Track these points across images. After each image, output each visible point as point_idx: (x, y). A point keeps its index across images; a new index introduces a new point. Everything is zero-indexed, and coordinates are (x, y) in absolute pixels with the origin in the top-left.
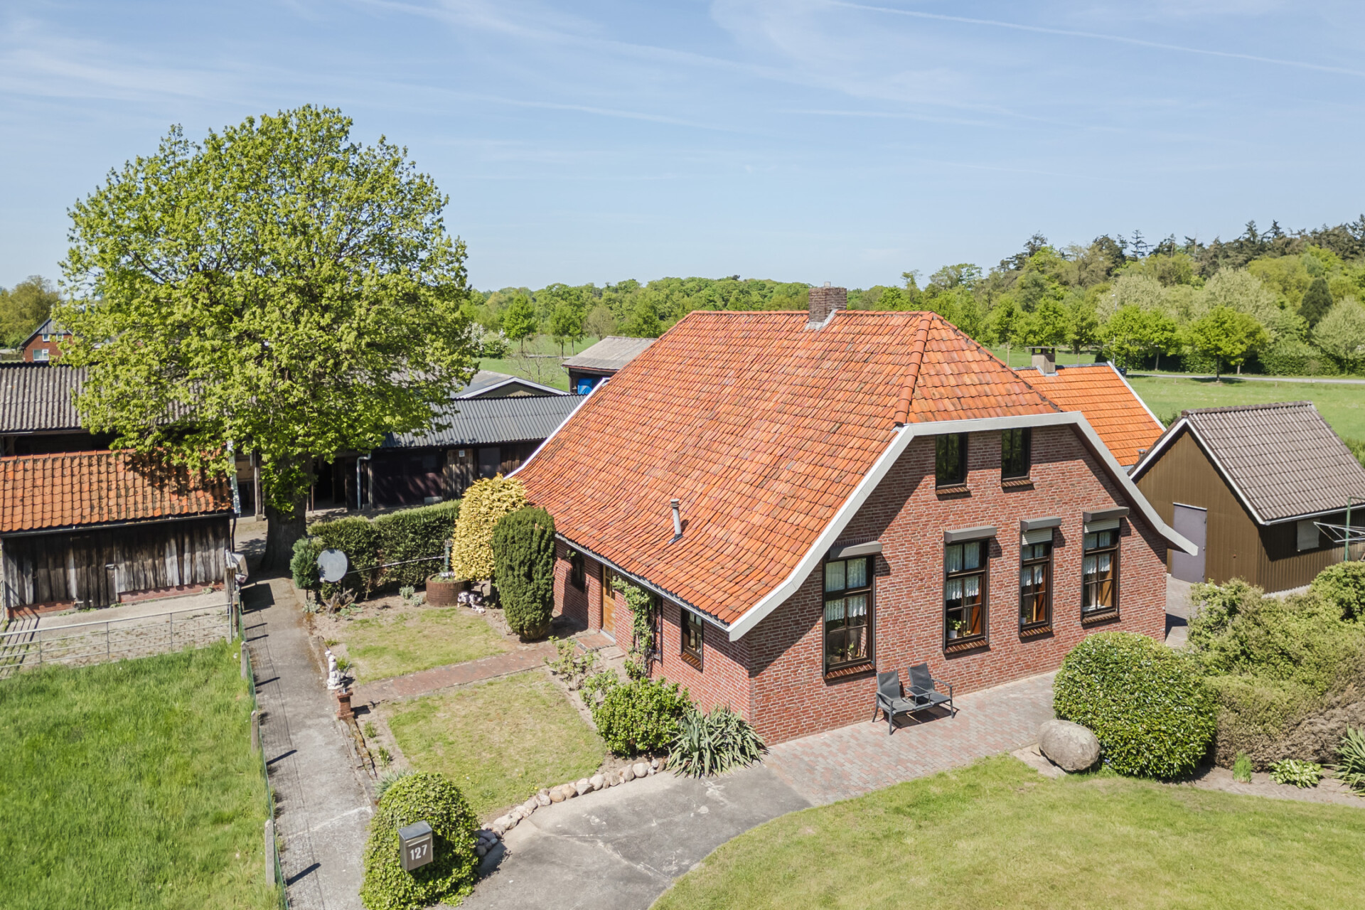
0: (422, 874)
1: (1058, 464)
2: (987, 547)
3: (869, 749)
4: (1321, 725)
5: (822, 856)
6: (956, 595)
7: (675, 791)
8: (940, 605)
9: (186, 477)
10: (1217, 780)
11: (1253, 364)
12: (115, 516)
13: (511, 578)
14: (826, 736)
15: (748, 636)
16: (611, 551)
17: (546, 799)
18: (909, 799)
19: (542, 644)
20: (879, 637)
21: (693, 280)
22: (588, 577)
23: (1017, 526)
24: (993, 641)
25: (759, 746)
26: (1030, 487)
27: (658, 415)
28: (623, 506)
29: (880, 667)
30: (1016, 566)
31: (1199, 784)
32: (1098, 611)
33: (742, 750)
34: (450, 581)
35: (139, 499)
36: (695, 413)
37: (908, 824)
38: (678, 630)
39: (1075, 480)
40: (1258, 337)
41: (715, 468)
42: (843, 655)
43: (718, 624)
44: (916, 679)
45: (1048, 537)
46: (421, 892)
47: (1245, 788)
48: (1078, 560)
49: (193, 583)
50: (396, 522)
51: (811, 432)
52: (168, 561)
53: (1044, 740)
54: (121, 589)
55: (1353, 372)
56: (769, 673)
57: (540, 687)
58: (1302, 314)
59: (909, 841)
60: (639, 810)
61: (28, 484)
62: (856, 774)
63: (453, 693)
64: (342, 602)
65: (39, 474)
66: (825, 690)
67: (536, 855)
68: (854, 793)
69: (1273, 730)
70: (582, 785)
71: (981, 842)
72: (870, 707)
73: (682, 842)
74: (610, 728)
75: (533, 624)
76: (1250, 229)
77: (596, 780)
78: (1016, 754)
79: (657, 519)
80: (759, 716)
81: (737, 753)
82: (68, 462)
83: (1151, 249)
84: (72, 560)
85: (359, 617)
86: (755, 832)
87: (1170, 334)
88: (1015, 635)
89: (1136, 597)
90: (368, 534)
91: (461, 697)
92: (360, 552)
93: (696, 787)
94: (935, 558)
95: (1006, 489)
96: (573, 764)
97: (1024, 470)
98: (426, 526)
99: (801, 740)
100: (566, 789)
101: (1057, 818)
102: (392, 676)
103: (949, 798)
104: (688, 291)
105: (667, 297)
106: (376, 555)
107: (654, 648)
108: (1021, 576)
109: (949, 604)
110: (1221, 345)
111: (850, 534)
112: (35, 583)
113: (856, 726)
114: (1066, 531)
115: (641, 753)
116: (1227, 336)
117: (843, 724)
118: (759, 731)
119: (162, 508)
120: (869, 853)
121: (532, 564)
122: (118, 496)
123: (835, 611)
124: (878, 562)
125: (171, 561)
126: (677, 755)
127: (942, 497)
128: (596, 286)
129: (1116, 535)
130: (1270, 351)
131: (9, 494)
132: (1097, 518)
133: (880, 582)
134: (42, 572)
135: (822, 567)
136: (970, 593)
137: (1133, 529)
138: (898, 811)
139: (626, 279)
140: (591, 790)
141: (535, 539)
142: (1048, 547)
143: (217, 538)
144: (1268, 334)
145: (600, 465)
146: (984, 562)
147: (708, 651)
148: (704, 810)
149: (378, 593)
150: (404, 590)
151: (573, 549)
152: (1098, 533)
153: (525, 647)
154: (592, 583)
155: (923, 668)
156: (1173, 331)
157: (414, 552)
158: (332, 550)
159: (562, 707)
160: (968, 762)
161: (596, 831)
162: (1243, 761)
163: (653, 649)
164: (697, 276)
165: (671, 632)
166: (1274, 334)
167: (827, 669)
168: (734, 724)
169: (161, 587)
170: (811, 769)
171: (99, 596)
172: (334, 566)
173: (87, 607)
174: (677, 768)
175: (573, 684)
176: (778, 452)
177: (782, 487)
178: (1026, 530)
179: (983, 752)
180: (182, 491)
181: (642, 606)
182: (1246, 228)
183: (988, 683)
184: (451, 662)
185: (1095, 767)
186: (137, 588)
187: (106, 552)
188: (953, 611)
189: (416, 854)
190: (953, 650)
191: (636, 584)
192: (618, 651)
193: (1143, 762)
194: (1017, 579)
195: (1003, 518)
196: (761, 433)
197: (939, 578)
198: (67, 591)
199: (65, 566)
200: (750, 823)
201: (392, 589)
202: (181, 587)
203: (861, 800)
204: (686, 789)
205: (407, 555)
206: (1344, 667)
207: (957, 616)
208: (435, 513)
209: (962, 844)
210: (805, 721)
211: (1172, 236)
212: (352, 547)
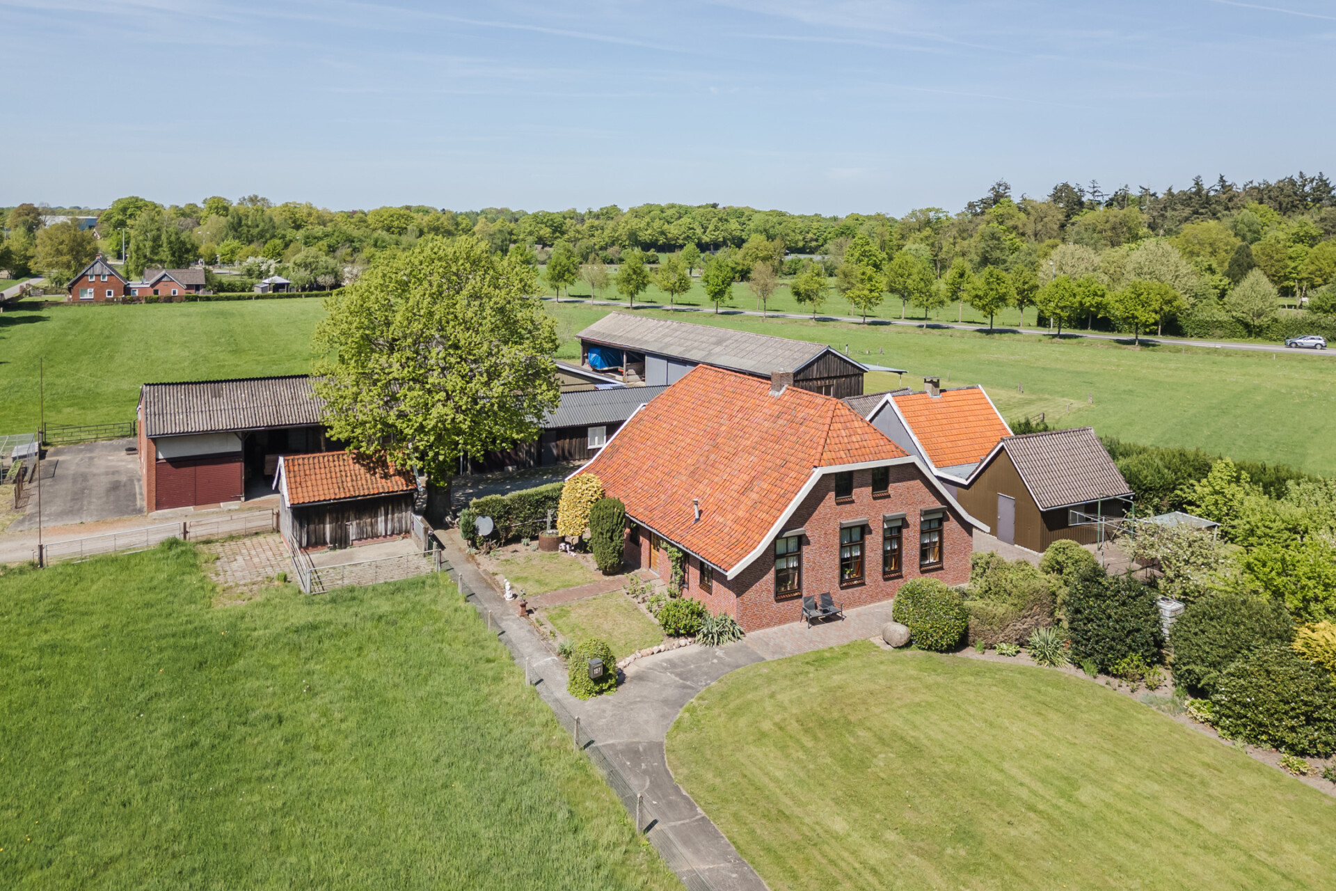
0: (597, 681)
1: (904, 483)
2: (864, 529)
3: (797, 636)
4: (1019, 625)
5: (770, 680)
6: (847, 555)
7: (701, 653)
8: (837, 561)
9: (387, 467)
10: (969, 653)
11: (1172, 326)
12: (353, 493)
13: (601, 540)
14: (776, 629)
15: (737, 577)
16: (658, 526)
17: (639, 655)
18: (814, 658)
19: (617, 577)
20: (804, 577)
21: (673, 206)
22: (641, 538)
23: (881, 518)
24: (867, 580)
25: (741, 633)
26: (889, 496)
27: (680, 437)
28: (663, 497)
29: (805, 594)
30: (881, 539)
31: (958, 654)
32: (930, 564)
33: (733, 634)
34: (554, 536)
35: (364, 482)
36: (704, 440)
37: (812, 669)
38: (698, 572)
39: (915, 491)
40: (1175, 304)
41: (717, 479)
42: (786, 587)
43: (721, 571)
44: (823, 600)
45: (899, 523)
46: (597, 688)
47: (982, 657)
48: (918, 535)
49: (393, 533)
50: (520, 497)
51: (771, 464)
52: (379, 519)
53: (884, 633)
54: (352, 537)
55: (1259, 336)
56: (747, 595)
57: (621, 601)
58: (1228, 276)
59: (811, 675)
60: (685, 661)
61: (302, 473)
62: (790, 648)
63: (575, 604)
64: (491, 548)
65: (307, 467)
66: (775, 605)
67: (640, 678)
68: (787, 655)
69: (996, 628)
70: (655, 649)
71: (844, 677)
72: (799, 615)
73: (706, 674)
74: (667, 623)
75: (612, 565)
76: (1197, 184)
77: (662, 647)
78: (871, 639)
79: (684, 508)
80: (742, 618)
81: (731, 636)
82: (321, 459)
83: (1107, 198)
84: (328, 520)
85: (502, 558)
86: (739, 670)
87: (1100, 299)
88: (880, 577)
89: (954, 556)
90: (504, 506)
91: (581, 606)
92: (500, 517)
93: (711, 651)
94: (834, 536)
95: (875, 499)
96: (649, 640)
97: (886, 487)
98: (537, 501)
99: (762, 631)
100: (648, 651)
101: (883, 667)
102: (539, 594)
103: (833, 658)
104: (669, 218)
105: (648, 224)
106: (508, 519)
107: (684, 581)
108: (884, 544)
109: (843, 560)
110: (1136, 313)
111: (788, 526)
112: (308, 533)
113: (791, 624)
114: (910, 520)
115: (682, 635)
116: (1143, 306)
117: (785, 623)
118: (741, 625)
119: (378, 488)
120: (792, 680)
121: (613, 531)
122: (352, 481)
123: (782, 564)
124: (804, 539)
125: (381, 519)
126: (701, 635)
127: (838, 504)
128: (578, 211)
129: (941, 521)
130: (1188, 315)
131: (293, 480)
132: (926, 513)
133: (805, 549)
134: (312, 527)
135: (774, 542)
136: (854, 554)
137: (951, 518)
138: (807, 663)
139: (608, 205)
140: (660, 651)
141: (615, 517)
142: (899, 529)
143: (407, 506)
144: (1184, 301)
145: (645, 467)
146: (862, 538)
147: (715, 584)
148: (715, 661)
149: (509, 542)
150: (525, 541)
151: (634, 522)
152: (930, 521)
153: (607, 578)
154: (644, 542)
155: (828, 594)
156: (1103, 296)
157: (530, 517)
158: (484, 517)
159: (636, 612)
160: (846, 642)
161: (666, 669)
162: (981, 642)
163: (683, 583)
164: (678, 202)
165: (694, 574)
166: (1192, 300)
167: (777, 594)
168: (729, 622)
169: (375, 536)
170: (767, 644)
171: (341, 541)
172: (485, 526)
173: (334, 548)
174: (700, 642)
175: (640, 600)
176: (753, 474)
177: (754, 496)
178: (886, 520)
179: (854, 638)
180: (386, 476)
181: (677, 558)
182: (1193, 182)
183: (865, 603)
184: (568, 586)
185: (908, 645)
186: (362, 537)
187: (346, 515)
188: (845, 564)
189: (596, 671)
190: (845, 584)
191: (673, 546)
192: (661, 582)
193: (929, 642)
194: (881, 547)
195: (873, 514)
196: (743, 460)
197: (837, 547)
198: (325, 539)
199: (324, 523)
200: (738, 667)
201: (517, 539)
202: (385, 536)
203: (790, 658)
204: (706, 652)
205: (525, 519)
206: (1032, 598)
207: (848, 566)
208: (541, 493)
209: (835, 677)
210: (765, 621)
211: (1126, 186)
212: (495, 514)
